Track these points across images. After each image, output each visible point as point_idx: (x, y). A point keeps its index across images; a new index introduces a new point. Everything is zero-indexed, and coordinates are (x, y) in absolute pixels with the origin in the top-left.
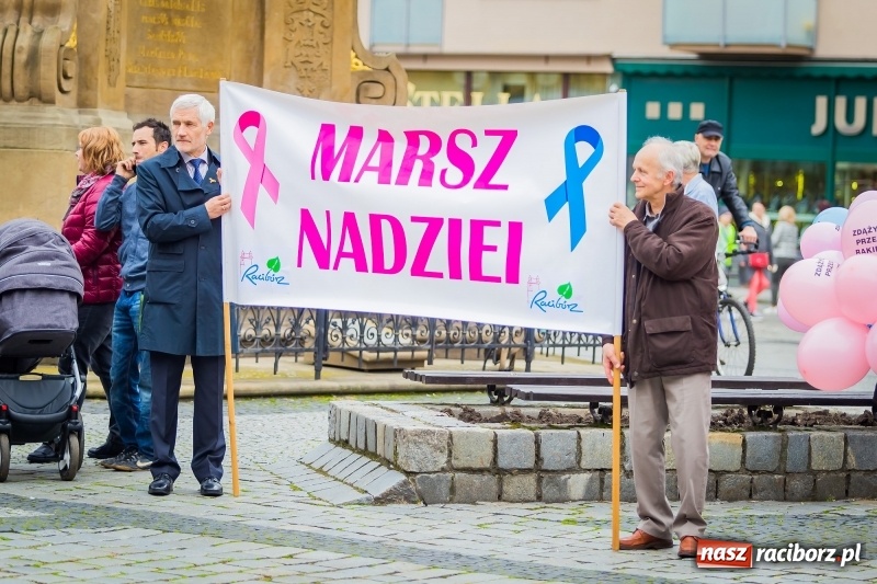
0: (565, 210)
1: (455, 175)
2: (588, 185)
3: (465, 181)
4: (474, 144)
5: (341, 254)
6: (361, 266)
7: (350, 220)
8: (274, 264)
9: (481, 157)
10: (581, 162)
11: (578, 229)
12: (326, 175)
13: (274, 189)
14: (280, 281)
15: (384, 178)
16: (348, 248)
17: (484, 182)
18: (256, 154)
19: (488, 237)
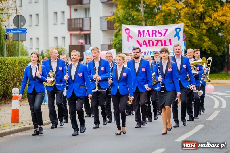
0: (177, 37)
1: (160, 35)
2: (179, 33)
3: (162, 36)
4: (162, 31)
5: (143, 45)
6: (147, 46)
7: (145, 41)
9: (163, 33)
10: (178, 31)
11: (179, 38)
12: (141, 36)
13: (132, 38)
15: (149, 35)
16: (144, 44)
17: (164, 36)
18: (128, 34)
19: (166, 41)
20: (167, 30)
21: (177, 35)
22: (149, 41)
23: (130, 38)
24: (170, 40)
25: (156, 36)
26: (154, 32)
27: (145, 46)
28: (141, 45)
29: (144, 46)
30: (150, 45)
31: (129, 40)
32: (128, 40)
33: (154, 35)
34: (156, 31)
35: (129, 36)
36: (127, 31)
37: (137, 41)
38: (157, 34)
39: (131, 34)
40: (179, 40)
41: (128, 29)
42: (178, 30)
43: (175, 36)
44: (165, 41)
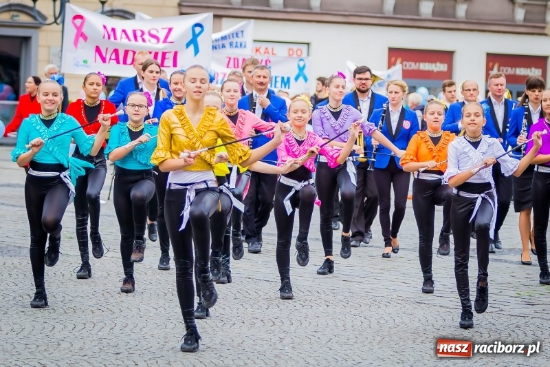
0: (192, 47)
1: (154, 41)
2: (199, 39)
3: (158, 42)
4: (158, 32)
5: (110, 59)
6: (118, 62)
7: (116, 51)
8: (85, 62)
9: (162, 35)
10: (197, 33)
11: (197, 51)
12: (109, 38)
13: (85, 38)
14: (88, 67)
15: (129, 39)
16: (114, 57)
18: (79, 28)
19: (167, 56)
20: (170, 30)
21: (193, 42)
22: (126, 52)
23: (81, 39)
24: (176, 53)
25: (144, 40)
26: (139, 34)
27: (115, 62)
28: (104, 60)
29: (111, 61)
30: (125, 62)
31: (79, 45)
32: (76, 43)
33: (139, 39)
34: (143, 33)
35: (81, 35)
36: (78, 22)
37: (98, 50)
38: (146, 37)
39: (84, 30)
40: (196, 55)
41: (80, 17)
42: (198, 29)
43: (188, 45)
44: (164, 54)
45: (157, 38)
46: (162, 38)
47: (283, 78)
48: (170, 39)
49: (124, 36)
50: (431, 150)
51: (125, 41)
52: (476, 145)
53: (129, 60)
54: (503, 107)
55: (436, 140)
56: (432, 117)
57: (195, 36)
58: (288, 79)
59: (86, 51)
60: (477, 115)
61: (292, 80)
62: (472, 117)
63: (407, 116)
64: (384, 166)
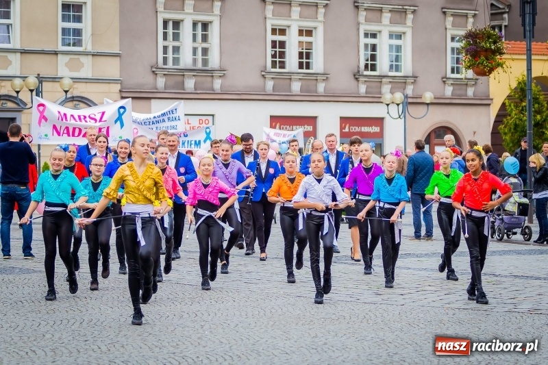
0: (119, 122)
1: (93, 121)
2: (123, 117)
5: (63, 133)
6: (69, 135)
7: (67, 128)
8: (46, 135)
9: (98, 117)
11: (122, 125)
13: (46, 119)
14: (48, 139)
15: (76, 121)
16: (65, 132)
17: (100, 121)
18: (42, 113)
20: (103, 113)
21: (119, 119)
22: (74, 129)
23: (43, 120)
24: (108, 128)
25: (86, 121)
26: (82, 117)
27: (65, 135)
28: (59, 134)
30: (73, 135)
31: (42, 124)
32: (40, 123)
33: (83, 120)
34: (85, 117)
35: (43, 118)
36: (41, 108)
37: (55, 127)
38: (88, 119)
39: (45, 114)
40: (122, 127)
41: (43, 105)
42: (122, 110)
43: (116, 122)
45: (96, 120)
46: (98, 119)
47: (195, 141)
48: (104, 119)
49: (72, 118)
50: (290, 188)
51: (73, 122)
52: (319, 181)
53: (76, 134)
54: (335, 156)
55: (292, 180)
56: (288, 164)
57: (120, 115)
58: (200, 141)
59: (47, 128)
60: (319, 161)
61: (202, 143)
62: (316, 163)
63: (271, 165)
64: (259, 199)
